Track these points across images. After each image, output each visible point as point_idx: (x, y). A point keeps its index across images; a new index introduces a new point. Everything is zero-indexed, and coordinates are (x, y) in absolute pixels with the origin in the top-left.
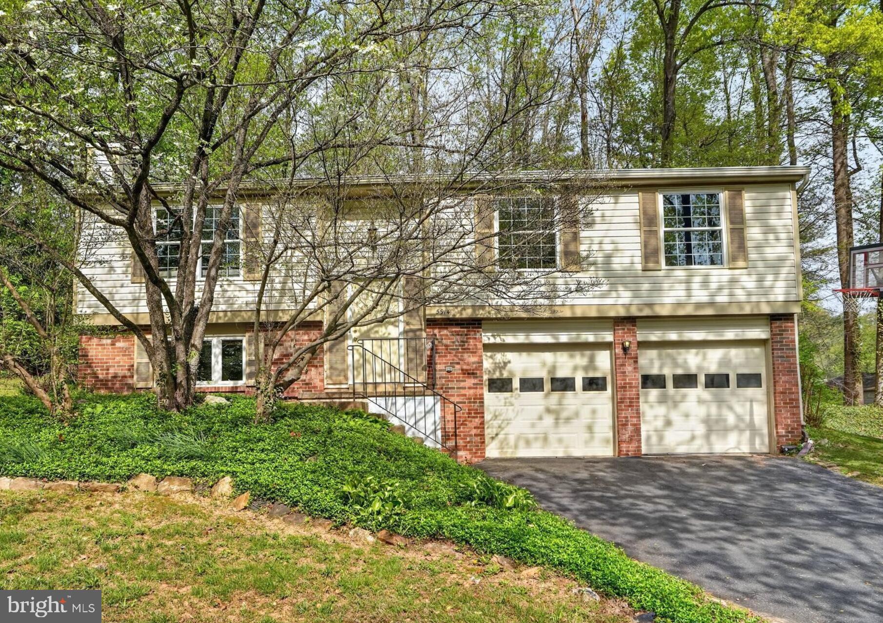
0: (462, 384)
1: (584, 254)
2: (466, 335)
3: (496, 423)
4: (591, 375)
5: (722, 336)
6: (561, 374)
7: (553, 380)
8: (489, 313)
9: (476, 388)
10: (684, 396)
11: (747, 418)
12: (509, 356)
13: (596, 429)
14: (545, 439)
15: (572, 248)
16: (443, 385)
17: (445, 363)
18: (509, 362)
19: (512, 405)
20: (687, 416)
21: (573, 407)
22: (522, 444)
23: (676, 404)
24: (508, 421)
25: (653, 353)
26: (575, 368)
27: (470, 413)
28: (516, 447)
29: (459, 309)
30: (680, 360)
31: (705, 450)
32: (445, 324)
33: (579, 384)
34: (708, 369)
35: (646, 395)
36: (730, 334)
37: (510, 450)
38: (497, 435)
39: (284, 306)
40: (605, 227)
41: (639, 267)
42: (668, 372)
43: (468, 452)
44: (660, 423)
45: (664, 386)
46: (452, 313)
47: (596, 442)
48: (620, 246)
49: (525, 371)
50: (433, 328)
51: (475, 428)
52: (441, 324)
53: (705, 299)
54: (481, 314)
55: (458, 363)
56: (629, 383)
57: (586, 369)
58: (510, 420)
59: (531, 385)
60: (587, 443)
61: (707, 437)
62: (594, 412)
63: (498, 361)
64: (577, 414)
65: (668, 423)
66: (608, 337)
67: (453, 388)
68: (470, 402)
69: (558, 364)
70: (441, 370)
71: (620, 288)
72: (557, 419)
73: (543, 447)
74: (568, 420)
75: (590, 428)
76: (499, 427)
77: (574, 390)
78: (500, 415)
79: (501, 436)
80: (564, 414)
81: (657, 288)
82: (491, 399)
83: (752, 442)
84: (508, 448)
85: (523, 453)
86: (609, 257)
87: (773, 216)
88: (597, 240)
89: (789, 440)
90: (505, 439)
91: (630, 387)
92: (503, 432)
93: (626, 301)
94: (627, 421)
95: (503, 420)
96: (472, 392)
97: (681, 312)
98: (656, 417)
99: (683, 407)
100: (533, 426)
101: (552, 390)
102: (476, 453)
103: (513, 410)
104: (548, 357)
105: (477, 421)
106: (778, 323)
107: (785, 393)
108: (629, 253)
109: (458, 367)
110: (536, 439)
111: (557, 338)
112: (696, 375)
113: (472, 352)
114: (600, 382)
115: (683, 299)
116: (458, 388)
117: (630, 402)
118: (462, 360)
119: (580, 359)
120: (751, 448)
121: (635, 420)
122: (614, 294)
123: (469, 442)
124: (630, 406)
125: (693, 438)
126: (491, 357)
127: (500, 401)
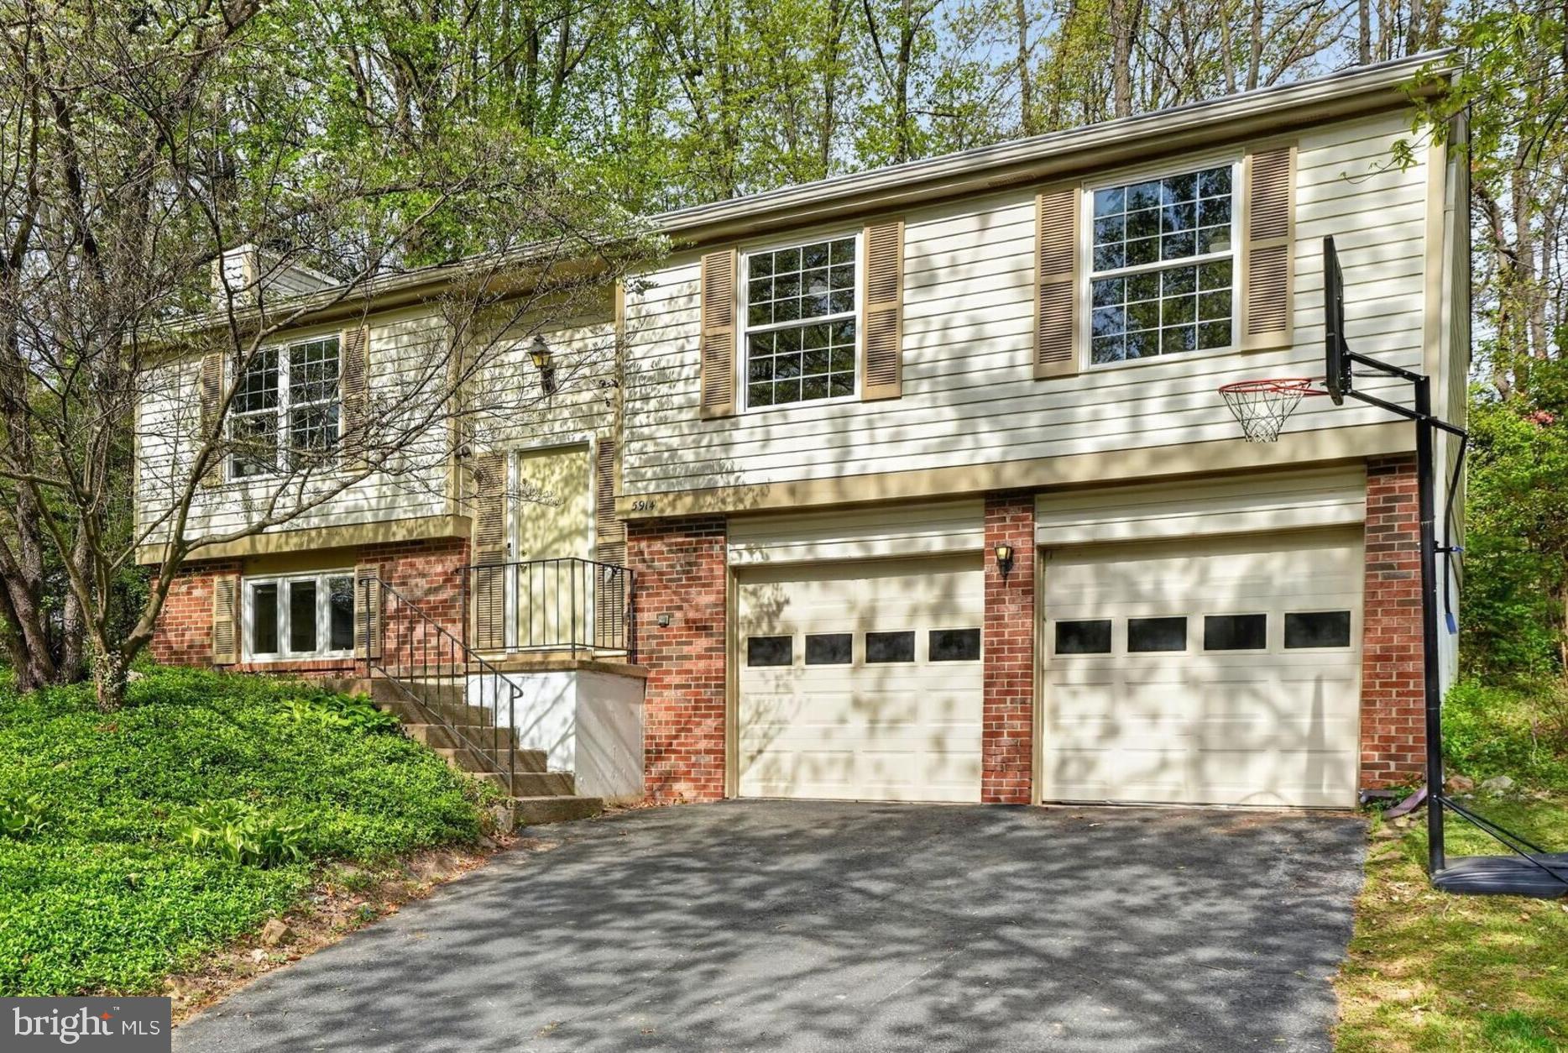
0: (686, 649)
1: (908, 356)
2: (695, 550)
3: (758, 729)
4: (946, 625)
5: (1239, 521)
6: (884, 625)
7: (872, 639)
8: (724, 502)
9: (710, 657)
10: (1152, 669)
11: (1305, 722)
12: (789, 589)
13: (951, 744)
14: (850, 764)
15: (884, 346)
16: (652, 652)
17: (656, 609)
18: (787, 602)
19: (789, 690)
20: (1154, 716)
21: (906, 696)
22: (804, 772)
23: (1130, 688)
24: (781, 723)
25: (1081, 572)
26: (914, 612)
27: (696, 708)
28: (794, 779)
29: (671, 497)
30: (1146, 585)
31: (1189, 796)
32: (660, 531)
33: (922, 644)
34: (1212, 604)
35: (1063, 668)
36: (1259, 517)
37: (783, 785)
38: (760, 752)
39: (399, 514)
40: (955, 289)
41: (1026, 372)
42: (1117, 615)
43: (691, 784)
44: (1088, 734)
45: (1107, 648)
46: (659, 505)
47: (950, 773)
48: (989, 330)
49: (815, 621)
50: (638, 540)
51: (706, 737)
52: (652, 531)
53: (1174, 436)
54: (710, 505)
55: (680, 608)
56: (1010, 642)
57: (936, 611)
58: (786, 722)
59: (829, 649)
60: (932, 772)
61: (1196, 764)
62: (948, 705)
63: (766, 601)
64: (913, 712)
65: (1111, 731)
66: (974, 538)
67: (670, 658)
68: (697, 686)
69: (880, 604)
70: (650, 623)
71: (983, 425)
72: (873, 722)
73: (845, 780)
74: (894, 723)
75: (939, 744)
76: (765, 735)
77: (912, 659)
78: (767, 711)
79: (766, 756)
80: (887, 713)
81: (1060, 420)
82: (752, 679)
83: (1312, 779)
84: (779, 779)
85: (806, 790)
86: (961, 357)
87: (1371, 201)
88: (936, 323)
89: (1390, 776)
90: (775, 761)
91: (1011, 650)
92: (770, 747)
93: (995, 454)
94: (1001, 726)
95: (772, 723)
96: (702, 664)
97: (1117, 472)
98: (1083, 718)
99: (1150, 695)
100: (827, 735)
101: (869, 660)
102: (705, 787)
103: (791, 701)
104: (860, 589)
105: (710, 724)
106: (1384, 481)
107: (1389, 658)
108: (1005, 344)
109: (678, 615)
110: (832, 762)
111: (868, 548)
112: (1184, 619)
113: (704, 585)
114: (967, 640)
115: (1119, 441)
116: (678, 658)
117: (1010, 684)
118: (687, 601)
119: (924, 591)
120: (1306, 796)
121: (1018, 725)
122: (968, 441)
123: (694, 765)
124: (1008, 693)
125: (1164, 765)
126: (754, 593)
127: (767, 681)
